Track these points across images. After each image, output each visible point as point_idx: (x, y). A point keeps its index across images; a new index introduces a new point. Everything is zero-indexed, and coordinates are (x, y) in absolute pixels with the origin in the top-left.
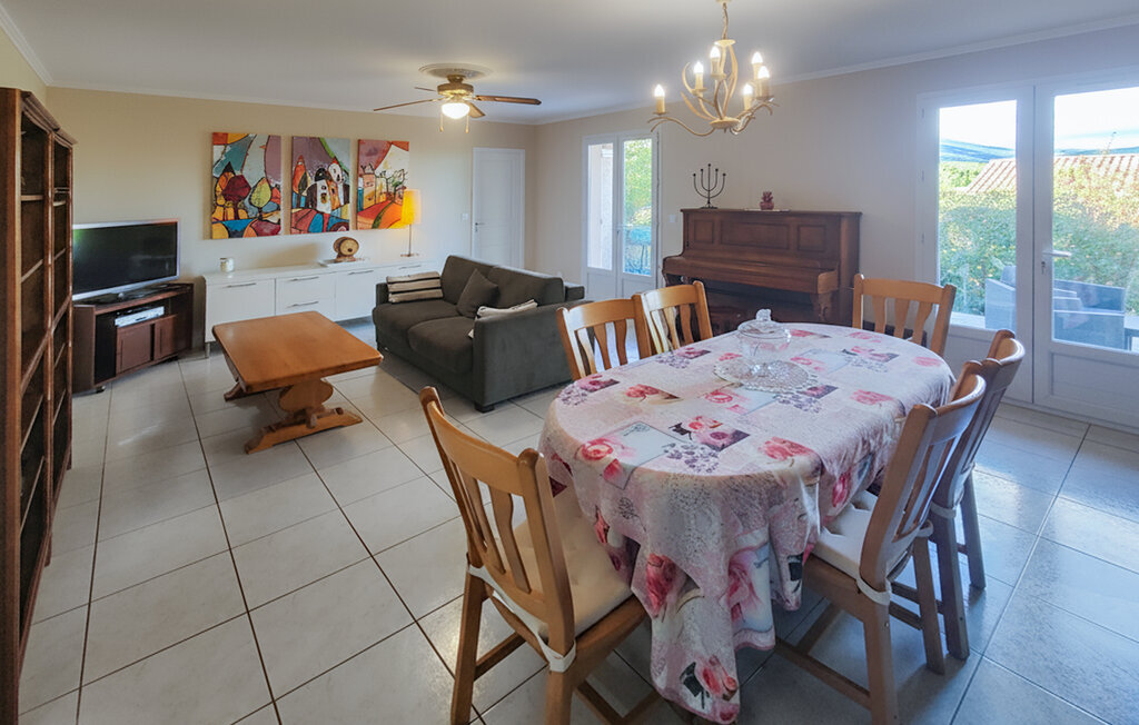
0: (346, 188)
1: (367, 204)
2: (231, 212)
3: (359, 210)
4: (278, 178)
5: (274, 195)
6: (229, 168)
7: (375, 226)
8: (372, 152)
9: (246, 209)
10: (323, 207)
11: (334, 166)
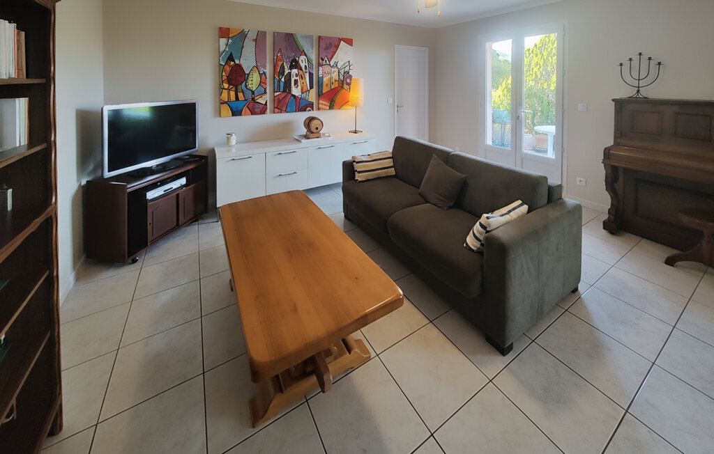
0: (311, 75)
1: (325, 90)
2: (232, 94)
3: (320, 95)
4: (265, 68)
5: (263, 80)
6: (231, 58)
7: (331, 107)
8: (328, 46)
9: (243, 92)
10: (296, 91)
11: (302, 58)
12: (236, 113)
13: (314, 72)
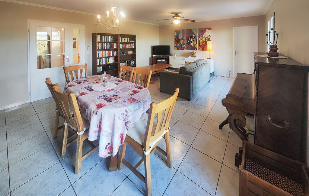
1: (201, 44)
4: (184, 38)
5: (184, 42)
6: (177, 37)
7: (203, 50)
8: (202, 31)
9: (179, 44)
10: (192, 45)
11: (194, 35)
12: (178, 49)
13: (197, 39)
